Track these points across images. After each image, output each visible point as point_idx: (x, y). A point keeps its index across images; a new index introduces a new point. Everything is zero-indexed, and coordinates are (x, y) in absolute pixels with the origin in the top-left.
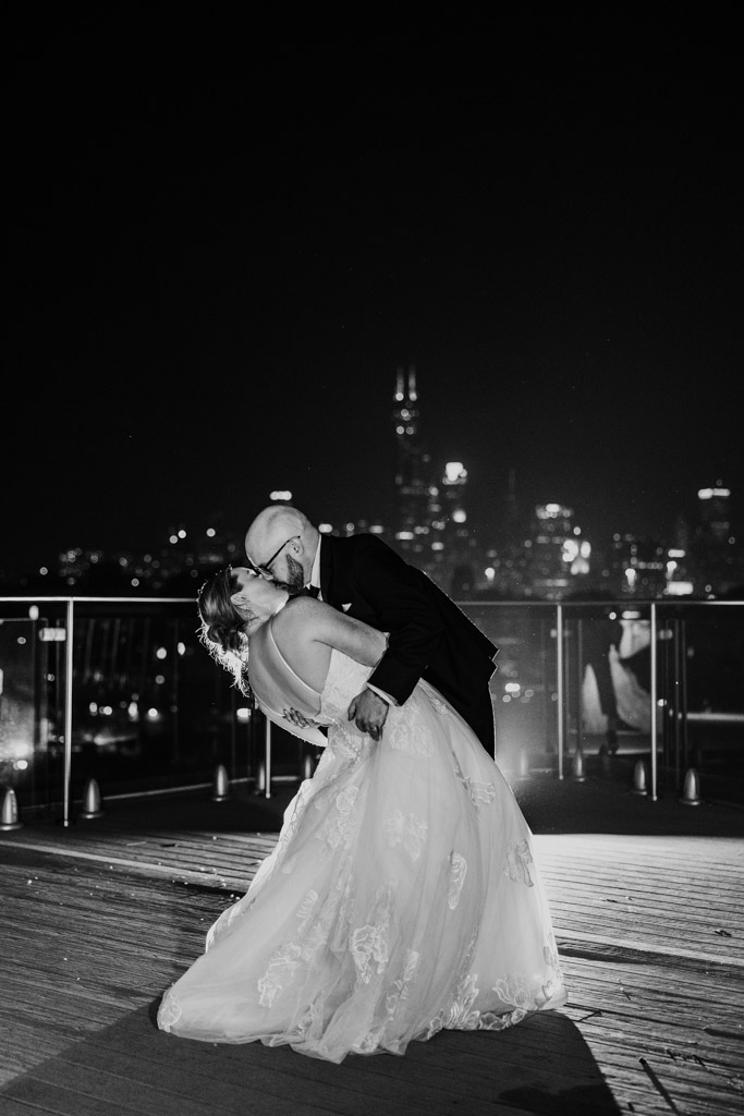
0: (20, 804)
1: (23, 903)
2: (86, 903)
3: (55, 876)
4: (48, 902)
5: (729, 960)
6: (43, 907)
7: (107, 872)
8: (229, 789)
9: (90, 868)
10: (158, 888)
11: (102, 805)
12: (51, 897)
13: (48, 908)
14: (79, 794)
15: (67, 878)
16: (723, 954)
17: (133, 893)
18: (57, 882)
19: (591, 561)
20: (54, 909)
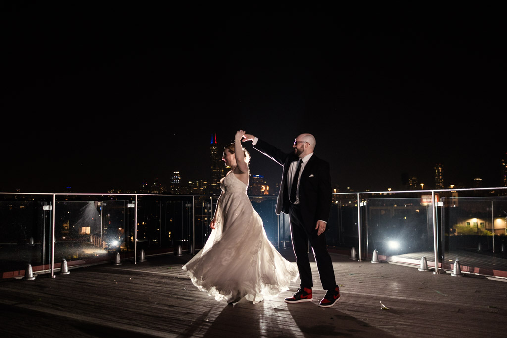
0: (121, 258)
1: (130, 284)
2: (150, 284)
3: (137, 277)
4: (138, 284)
5: (347, 292)
6: (137, 285)
7: (153, 275)
8: (182, 253)
9: (148, 275)
10: (170, 279)
11: (145, 258)
12: (138, 282)
13: (139, 285)
14: (139, 254)
15: (141, 277)
16: (344, 291)
17: (164, 281)
18: (138, 278)
19: (269, 191)
20: (141, 286)
